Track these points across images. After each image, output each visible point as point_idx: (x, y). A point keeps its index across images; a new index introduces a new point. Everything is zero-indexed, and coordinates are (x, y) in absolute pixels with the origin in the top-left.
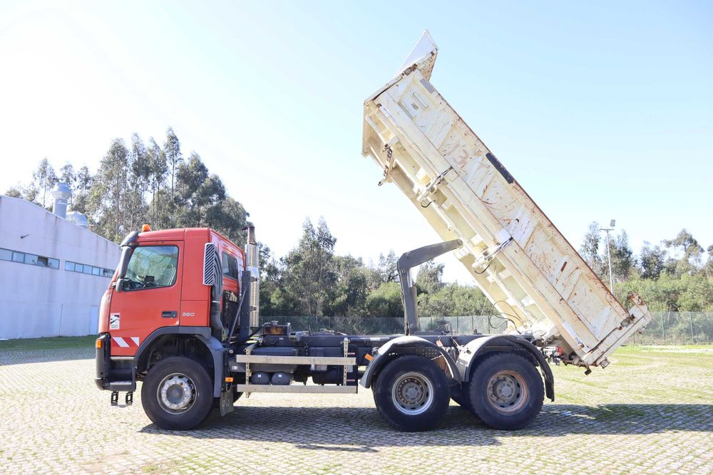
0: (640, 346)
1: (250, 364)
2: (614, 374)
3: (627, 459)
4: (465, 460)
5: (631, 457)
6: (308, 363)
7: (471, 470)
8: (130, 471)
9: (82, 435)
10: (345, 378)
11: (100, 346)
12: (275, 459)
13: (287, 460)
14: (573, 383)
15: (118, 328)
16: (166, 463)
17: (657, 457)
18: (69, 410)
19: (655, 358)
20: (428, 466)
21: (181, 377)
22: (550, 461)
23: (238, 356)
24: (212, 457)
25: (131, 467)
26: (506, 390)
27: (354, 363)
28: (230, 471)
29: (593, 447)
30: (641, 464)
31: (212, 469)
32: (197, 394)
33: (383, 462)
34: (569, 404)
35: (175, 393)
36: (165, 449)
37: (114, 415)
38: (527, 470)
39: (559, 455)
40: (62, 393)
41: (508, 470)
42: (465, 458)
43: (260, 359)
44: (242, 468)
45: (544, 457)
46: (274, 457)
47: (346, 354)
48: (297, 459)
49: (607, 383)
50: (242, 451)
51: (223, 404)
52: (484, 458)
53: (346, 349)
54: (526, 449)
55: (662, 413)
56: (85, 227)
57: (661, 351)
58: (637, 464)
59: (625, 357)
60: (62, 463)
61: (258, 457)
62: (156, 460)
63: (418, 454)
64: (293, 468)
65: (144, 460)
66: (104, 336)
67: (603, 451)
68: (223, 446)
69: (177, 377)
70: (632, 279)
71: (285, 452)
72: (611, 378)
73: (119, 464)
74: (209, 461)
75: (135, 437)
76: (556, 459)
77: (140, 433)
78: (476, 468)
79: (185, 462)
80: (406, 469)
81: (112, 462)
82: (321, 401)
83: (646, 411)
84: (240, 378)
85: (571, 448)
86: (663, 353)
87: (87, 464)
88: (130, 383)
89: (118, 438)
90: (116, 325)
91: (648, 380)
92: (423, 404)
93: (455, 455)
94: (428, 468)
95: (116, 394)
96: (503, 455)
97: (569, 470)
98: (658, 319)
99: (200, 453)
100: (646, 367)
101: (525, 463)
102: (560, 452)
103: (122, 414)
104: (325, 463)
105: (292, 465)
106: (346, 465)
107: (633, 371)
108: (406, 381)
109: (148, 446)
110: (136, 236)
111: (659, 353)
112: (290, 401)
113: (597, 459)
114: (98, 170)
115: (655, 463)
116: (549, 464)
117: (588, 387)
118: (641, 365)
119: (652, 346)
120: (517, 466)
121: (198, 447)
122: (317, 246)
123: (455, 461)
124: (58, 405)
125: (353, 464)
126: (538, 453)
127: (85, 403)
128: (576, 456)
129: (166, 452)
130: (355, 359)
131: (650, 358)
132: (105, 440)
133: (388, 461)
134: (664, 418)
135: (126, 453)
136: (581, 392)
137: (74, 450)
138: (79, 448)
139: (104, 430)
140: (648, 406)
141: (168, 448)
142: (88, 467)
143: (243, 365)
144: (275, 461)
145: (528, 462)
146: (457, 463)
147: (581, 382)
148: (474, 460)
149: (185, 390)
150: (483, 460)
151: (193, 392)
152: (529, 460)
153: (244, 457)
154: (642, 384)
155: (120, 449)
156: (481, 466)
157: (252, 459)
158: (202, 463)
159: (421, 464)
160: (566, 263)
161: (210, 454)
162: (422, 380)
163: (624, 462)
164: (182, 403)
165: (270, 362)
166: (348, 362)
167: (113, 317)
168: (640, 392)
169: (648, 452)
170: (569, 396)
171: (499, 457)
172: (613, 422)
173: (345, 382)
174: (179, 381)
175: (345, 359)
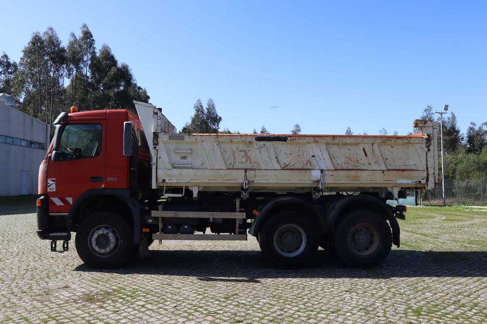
0: (463, 206)
1: (162, 218)
2: (443, 227)
3: (457, 292)
4: (332, 291)
5: (460, 291)
6: (208, 217)
7: (338, 298)
8: (73, 301)
9: (29, 274)
10: (237, 229)
11: (40, 205)
12: (186, 290)
13: (195, 291)
14: (411, 234)
15: (55, 190)
16: (101, 295)
17: (481, 291)
18: (14, 254)
19: (475, 216)
20: (305, 295)
21: (107, 228)
22: (398, 293)
23: (152, 212)
24: (136, 289)
25: (73, 297)
26: (363, 238)
27: (244, 217)
28: (152, 300)
29: (430, 282)
30: (469, 296)
31: (138, 298)
32: (121, 241)
33: (269, 292)
34: (410, 249)
35: (103, 241)
36: (98, 284)
37: (52, 258)
38: (381, 299)
39: (404, 288)
40: (6, 242)
41: (366, 299)
42: (332, 289)
43: (170, 214)
44: (161, 298)
45: (393, 289)
46: (184, 289)
47: (238, 209)
48: (202, 290)
49: (438, 235)
50: (158, 284)
51: (141, 250)
52: (347, 289)
53: (238, 206)
54: (379, 284)
55: (483, 258)
56: (13, 106)
57: (480, 211)
58: (465, 296)
59: (451, 214)
60: (16, 296)
61: (172, 289)
62: (92, 292)
63: (296, 287)
64: (200, 297)
65: (83, 292)
66: (43, 197)
67: (438, 286)
68: (143, 281)
69: (104, 228)
70: (459, 153)
71: (192, 285)
72: (441, 231)
73: (63, 295)
74: (134, 293)
75: (72, 275)
76: (402, 291)
77: (75, 272)
78: (342, 297)
79: (115, 293)
80: (288, 298)
81: (57, 294)
82: (215, 246)
83: (471, 256)
84: (154, 229)
85: (413, 283)
86: (482, 212)
87: (37, 296)
88: (66, 234)
89: (59, 276)
90: (52, 187)
91: (470, 233)
92: (297, 248)
93: (324, 287)
94: (305, 297)
95: (54, 242)
96: (361, 288)
97: (413, 300)
98: (478, 185)
99: (126, 286)
100: (468, 223)
101: (378, 294)
102: (405, 286)
103: (58, 257)
104: (225, 293)
105: (199, 295)
106: (241, 295)
107: (458, 225)
108: (284, 231)
109: (84, 281)
110: (66, 116)
111: (478, 212)
112: (191, 246)
113: (433, 292)
114: (21, 58)
115: (479, 296)
116: (397, 295)
117: (423, 238)
118: (464, 221)
119: (473, 207)
120: (373, 296)
121: (124, 282)
122: (206, 123)
123: (325, 292)
124: (4, 251)
125: (247, 294)
126: (388, 286)
127: (26, 249)
128: (418, 289)
129: (99, 286)
130: (245, 214)
131: (471, 215)
132: (48, 277)
133: (274, 292)
134: (484, 262)
135: (67, 287)
136: (418, 241)
137: (24, 285)
138: (28, 284)
139: (46, 270)
140: (472, 252)
141: (100, 283)
142: (38, 298)
143: (157, 219)
144: (185, 292)
145: (381, 293)
146: (327, 294)
147: (417, 234)
148: (339, 291)
149: (111, 238)
150: (346, 291)
151: (117, 239)
152: (381, 292)
153: (162, 289)
154: (466, 236)
155: (62, 284)
156: (345, 295)
157: (167, 291)
158: (129, 293)
159: (299, 294)
160: (364, 149)
161: (134, 287)
162: (297, 230)
163: (455, 294)
164: (108, 248)
165: (178, 216)
166: (239, 216)
167: (50, 182)
168: (464, 242)
169: (474, 287)
170: (408, 243)
171: (358, 289)
172: (445, 264)
173: (237, 232)
174: (105, 232)
175: (237, 214)
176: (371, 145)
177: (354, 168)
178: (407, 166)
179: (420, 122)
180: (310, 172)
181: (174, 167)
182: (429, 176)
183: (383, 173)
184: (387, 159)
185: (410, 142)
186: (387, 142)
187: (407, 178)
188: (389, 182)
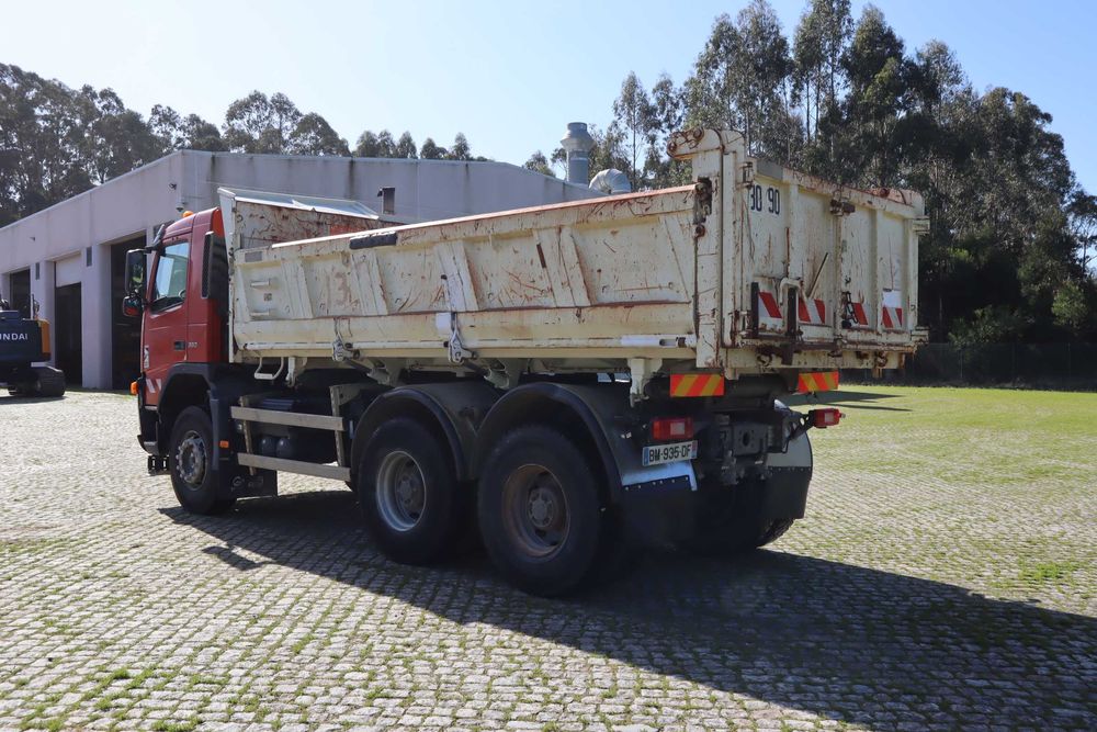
10: (338, 454)
11: (135, 391)
15: (148, 366)
21: (196, 437)
23: (232, 409)
27: (342, 428)
32: (207, 464)
43: (251, 415)
47: (334, 409)
53: (333, 403)
66: (141, 377)
69: (193, 437)
90: (147, 362)
130: (341, 420)
149: (195, 455)
160: (539, 247)
165: (261, 420)
166: (334, 424)
167: (145, 351)
173: (340, 460)
175: (331, 419)
176: (554, 232)
177: (526, 304)
178: (652, 291)
179: (683, 139)
180: (434, 320)
181: (255, 319)
182: (701, 322)
183: (579, 316)
184: (600, 271)
185: (650, 212)
186: (590, 219)
187: (646, 329)
188: (600, 343)
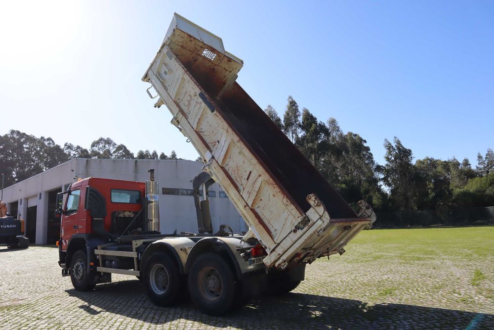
10: (135, 266)
15: (63, 235)
21: (81, 261)
23: (95, 250)
26: (211, 283)
27: (136, 256)
130: (136, 253)
160: (251, 172)
167: (62, 230)
176: (258, 174)
183: (246, 206)
